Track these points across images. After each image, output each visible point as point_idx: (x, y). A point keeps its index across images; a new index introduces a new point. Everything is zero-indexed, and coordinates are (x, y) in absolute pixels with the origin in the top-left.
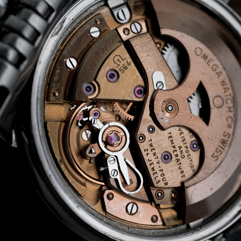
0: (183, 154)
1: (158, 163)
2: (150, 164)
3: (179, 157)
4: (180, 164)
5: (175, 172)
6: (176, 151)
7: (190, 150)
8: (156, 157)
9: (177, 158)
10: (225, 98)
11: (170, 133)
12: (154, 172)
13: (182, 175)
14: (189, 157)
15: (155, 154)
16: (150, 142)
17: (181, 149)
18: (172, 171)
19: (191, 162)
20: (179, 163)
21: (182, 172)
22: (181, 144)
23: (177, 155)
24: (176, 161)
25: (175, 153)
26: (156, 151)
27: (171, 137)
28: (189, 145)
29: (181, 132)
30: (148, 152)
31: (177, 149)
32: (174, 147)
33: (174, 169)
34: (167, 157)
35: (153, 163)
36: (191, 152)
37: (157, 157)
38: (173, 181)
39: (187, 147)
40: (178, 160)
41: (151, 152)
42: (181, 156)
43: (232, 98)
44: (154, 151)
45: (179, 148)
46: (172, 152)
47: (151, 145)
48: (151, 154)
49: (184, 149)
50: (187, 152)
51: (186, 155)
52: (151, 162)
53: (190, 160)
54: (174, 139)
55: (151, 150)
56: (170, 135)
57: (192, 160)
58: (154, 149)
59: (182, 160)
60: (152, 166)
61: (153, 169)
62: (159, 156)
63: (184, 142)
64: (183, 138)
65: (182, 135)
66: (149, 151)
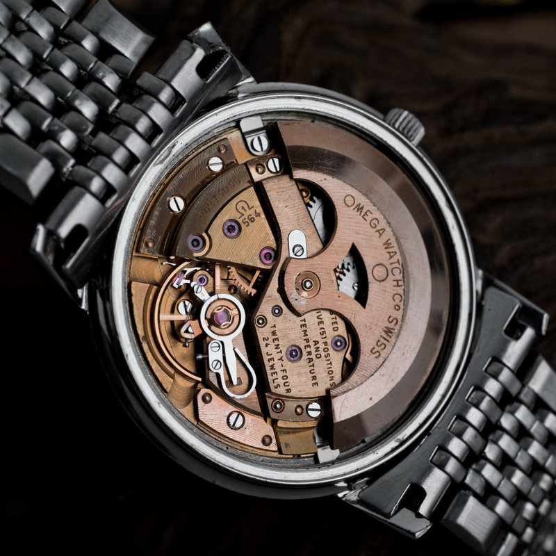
0: (319, 353)
1: (281, 359)
2: (269, 360)
3: (313, 356)
4: (313, 365)
5: (304, 376)
6: (309, 346)
7: (330, 347)
8: (279, 350)
9: (309, 357)
10: (390, 268)
11: (304, 320)
12: (273, 371)
13: (314, 381)
14: (328, 358)
15: (277, 347)
16: (274, 329)
17: (317, 346)
18: (299, 374)
19: (330, 366)
20: (311, 364)
21: (314, 378)
22: (319, 338)
23: (310, 353)
24: (308, 361)
25: (308, 349)
26: (280, 342)
27: (305, 325)
28: (329, 341)
29: (320, 320)
30: (268, 342)
31: (312, 343)
32: (307, 341)
33: (302, 371)
34: (295, 353)
35: (273, 358)
36: (331, 351)
37: (281, 352)
38: (299, 388)
39: (326, 343)
40: (310, 360)
41: (272, 343)
42: (316, 355)
43: (400, 267)
44: (276, 342)
45: (314, 343)
46: (302, 348)
47: (274, 333)
48: (272, 346)
49: (321, 346)
50: (326, 350)
51: (323, 354)
52: (270, 357)
53: (329, 362)
54: (308, 330)
55: (273, 340)
56: (303, 323)
57: (331, 363)
58: (277, 339)
59: (316, 361)
60: (272, 363)
61: (272, 367)
62: (284, 351)
63: (323, 336)
64: (323, 330)
65: (321, 326)
66: (270, 341)
